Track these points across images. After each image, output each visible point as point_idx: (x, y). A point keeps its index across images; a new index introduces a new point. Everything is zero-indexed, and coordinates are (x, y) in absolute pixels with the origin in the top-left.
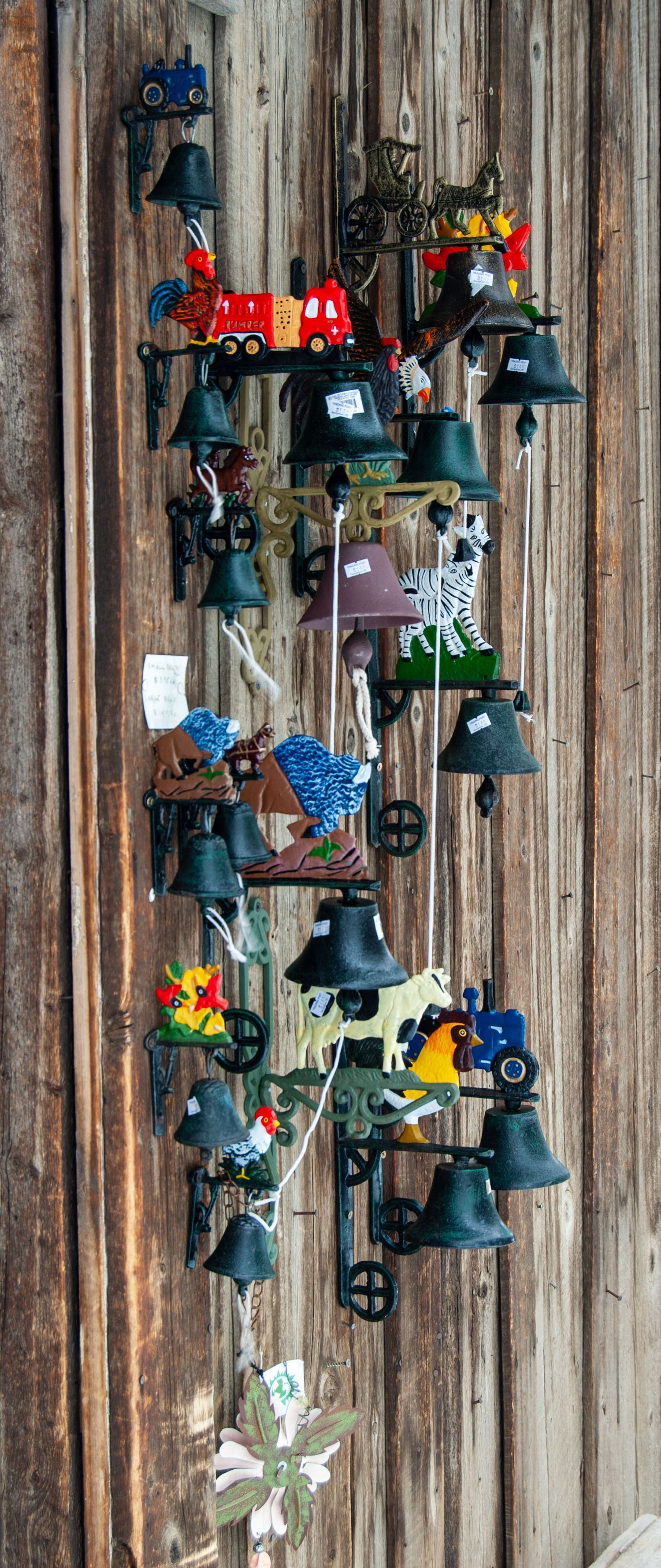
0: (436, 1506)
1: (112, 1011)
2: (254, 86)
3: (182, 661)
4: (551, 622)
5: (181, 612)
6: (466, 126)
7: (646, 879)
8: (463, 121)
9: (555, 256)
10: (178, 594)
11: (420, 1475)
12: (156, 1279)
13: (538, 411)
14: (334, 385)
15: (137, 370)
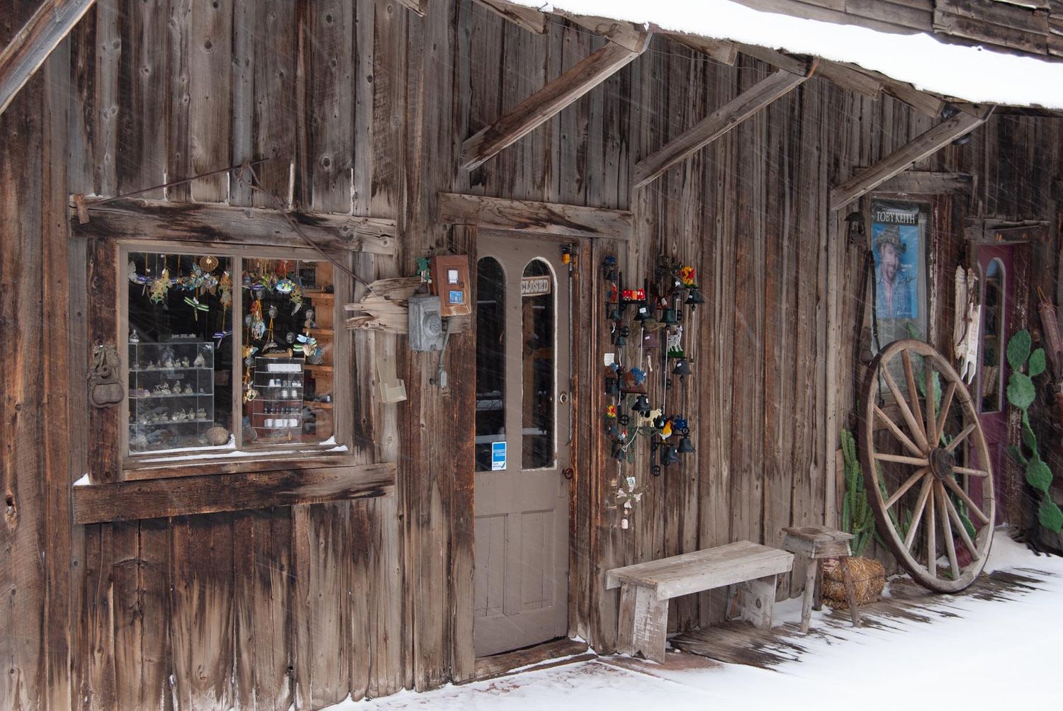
0: (676, 519)
1: (597, 412)
2: (635, 250)
3: (613, 354)
4: (721, 342)
5: (613, 346)
6: (694, 245)
7: (757, 399)
8: (692, 243)
9: (724, 263)
10: (613, 343)
11: (672, 511)
12: (604, 458)
13: (696, 305)
14: (642, 307)
15: (604, 307)
